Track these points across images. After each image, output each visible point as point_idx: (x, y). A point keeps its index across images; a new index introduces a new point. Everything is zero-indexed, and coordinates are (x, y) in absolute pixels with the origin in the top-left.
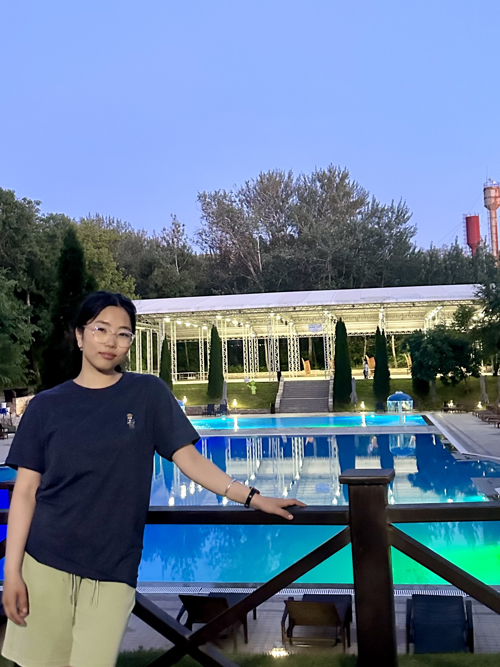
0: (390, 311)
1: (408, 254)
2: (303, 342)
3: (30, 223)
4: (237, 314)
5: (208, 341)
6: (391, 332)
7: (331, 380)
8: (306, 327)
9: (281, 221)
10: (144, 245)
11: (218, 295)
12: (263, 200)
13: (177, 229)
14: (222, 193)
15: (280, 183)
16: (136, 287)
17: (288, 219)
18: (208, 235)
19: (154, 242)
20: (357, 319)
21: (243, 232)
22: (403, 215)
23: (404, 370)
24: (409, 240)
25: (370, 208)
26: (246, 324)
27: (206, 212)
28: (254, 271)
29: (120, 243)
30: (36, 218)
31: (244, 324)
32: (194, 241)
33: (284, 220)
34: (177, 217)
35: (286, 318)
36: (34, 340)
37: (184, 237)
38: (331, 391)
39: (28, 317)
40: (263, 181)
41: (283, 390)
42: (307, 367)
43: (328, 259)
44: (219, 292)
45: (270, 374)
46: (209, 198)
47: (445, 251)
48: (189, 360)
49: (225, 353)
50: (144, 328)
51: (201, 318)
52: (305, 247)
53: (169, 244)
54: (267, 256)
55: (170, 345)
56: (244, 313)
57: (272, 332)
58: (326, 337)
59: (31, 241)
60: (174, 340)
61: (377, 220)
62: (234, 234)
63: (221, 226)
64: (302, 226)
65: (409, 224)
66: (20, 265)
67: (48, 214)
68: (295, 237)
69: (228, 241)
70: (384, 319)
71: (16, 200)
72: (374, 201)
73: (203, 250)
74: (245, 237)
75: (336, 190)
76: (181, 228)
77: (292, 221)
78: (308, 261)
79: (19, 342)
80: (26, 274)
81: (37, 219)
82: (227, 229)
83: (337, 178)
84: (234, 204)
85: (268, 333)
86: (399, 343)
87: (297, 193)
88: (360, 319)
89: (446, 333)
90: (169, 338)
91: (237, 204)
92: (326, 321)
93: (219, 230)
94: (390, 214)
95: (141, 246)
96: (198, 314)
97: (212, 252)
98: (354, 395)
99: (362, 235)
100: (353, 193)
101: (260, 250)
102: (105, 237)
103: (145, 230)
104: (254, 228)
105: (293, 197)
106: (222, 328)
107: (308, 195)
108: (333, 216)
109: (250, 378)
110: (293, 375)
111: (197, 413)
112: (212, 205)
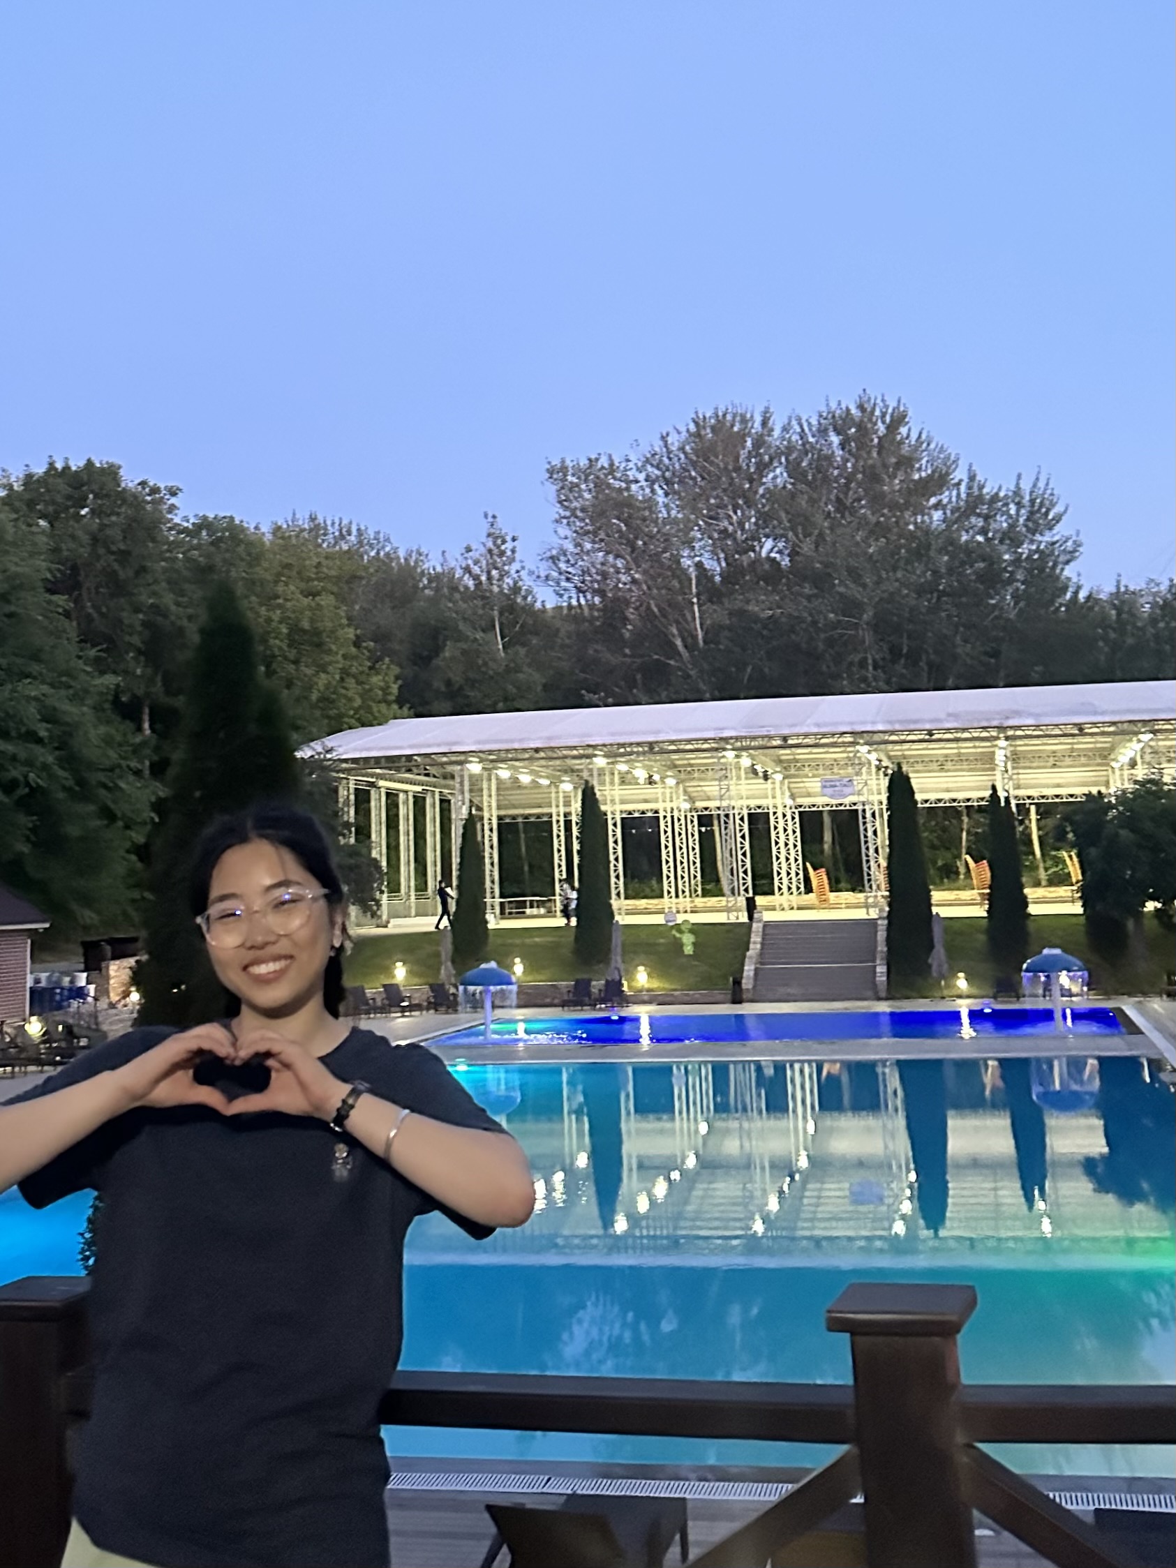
0: (1022, 746)
1: (1061, 605)
2: (810, 822)
3: (154, 540)
4: (644, 753)
5: (574, 819)
6: (1029, 797)
7: (880, 918)
8: (814, 784)
9: (747, 526)
10: (421, 585)
11: (598, 706)
12: (703, 478)
13: (498, 547)
14: (604, 462)
15: (742, 436)
16: (400, 688)
17: (765, 522)
18: (572, 562)
19: (445, 580)
20: (942, 765)
21: (658, 555)
22: (1044, 510)
23: (1063, 891)
24: (1062, 569)
25: (963, 496)
26: (668, 776)
27: (566, 508)
28: (686, 647)
29: (363, 583)
30: (168, 526)
31: (662, 779)
32: (538, 577)
33: (756, 524)
34: (498, 520)
35: (763, 764)
36: (157, 820)
37: (515, 566)
38: (882, 947)
39: (143, 763)
40: (703, 433)
41: (763, 944)
42: (821, 886)
43: (865, 618)
44: (599, 699)
45: (728, 901)
46: (573, 475)
47: (1155, 594)
48: (531, 866)
49: (616, 849)
50: (419, 789)
51: (558, 762)
52: (808, 590)
53: (479, 584)
54: (715, 611)
55: (483, 830)
56: (662, 751)
57: (731, 798)
58: (864, 811)
59: (156, 581)
60: (491, 815)
61: (980, 523)
62: (634, 559)
63: (602, 540)
64: (797, 536)
65: (1060, 531)
66: (127, 638)
67: (196, 516)
68: (783, 563)
69: (621, 576)
70: (1009, 765)
71: (123, 485)
72: (972, 478)
73: (561, 596)
74: (662, 565)
75: (879, 453)
76: (508, 546)
77: (774, 527)
78: (814, 623)
79: (120, 824)
80: (142, 658)
81: (170, 529)
82: (617, 546)
83: (880, 424)
84: (634, 487)
85: (721, 798)
86: (1050, 822)
87: (783, 460)
88: (949, 765)
89: (1163, 801)
90: (479, 813)
91: (642, 488)
92: (864, 770)
93: (599, 550)
94: (1013, 509)
95: (416, 587)
96: (550, 754)
97: (583, 601)
98: (938, 955)
99: (946, 558)
100: (920, 460)
101: (698, 595)
102: (329, 568)
103: (424, 550)
104: (684, 543)
105: (774, 471)
106: (608, 787)
107: (810, 464)
108: (873, 514)
109: (678, 912)
110: (786, 906)
111: (548, 1000)
112: (581, 490)
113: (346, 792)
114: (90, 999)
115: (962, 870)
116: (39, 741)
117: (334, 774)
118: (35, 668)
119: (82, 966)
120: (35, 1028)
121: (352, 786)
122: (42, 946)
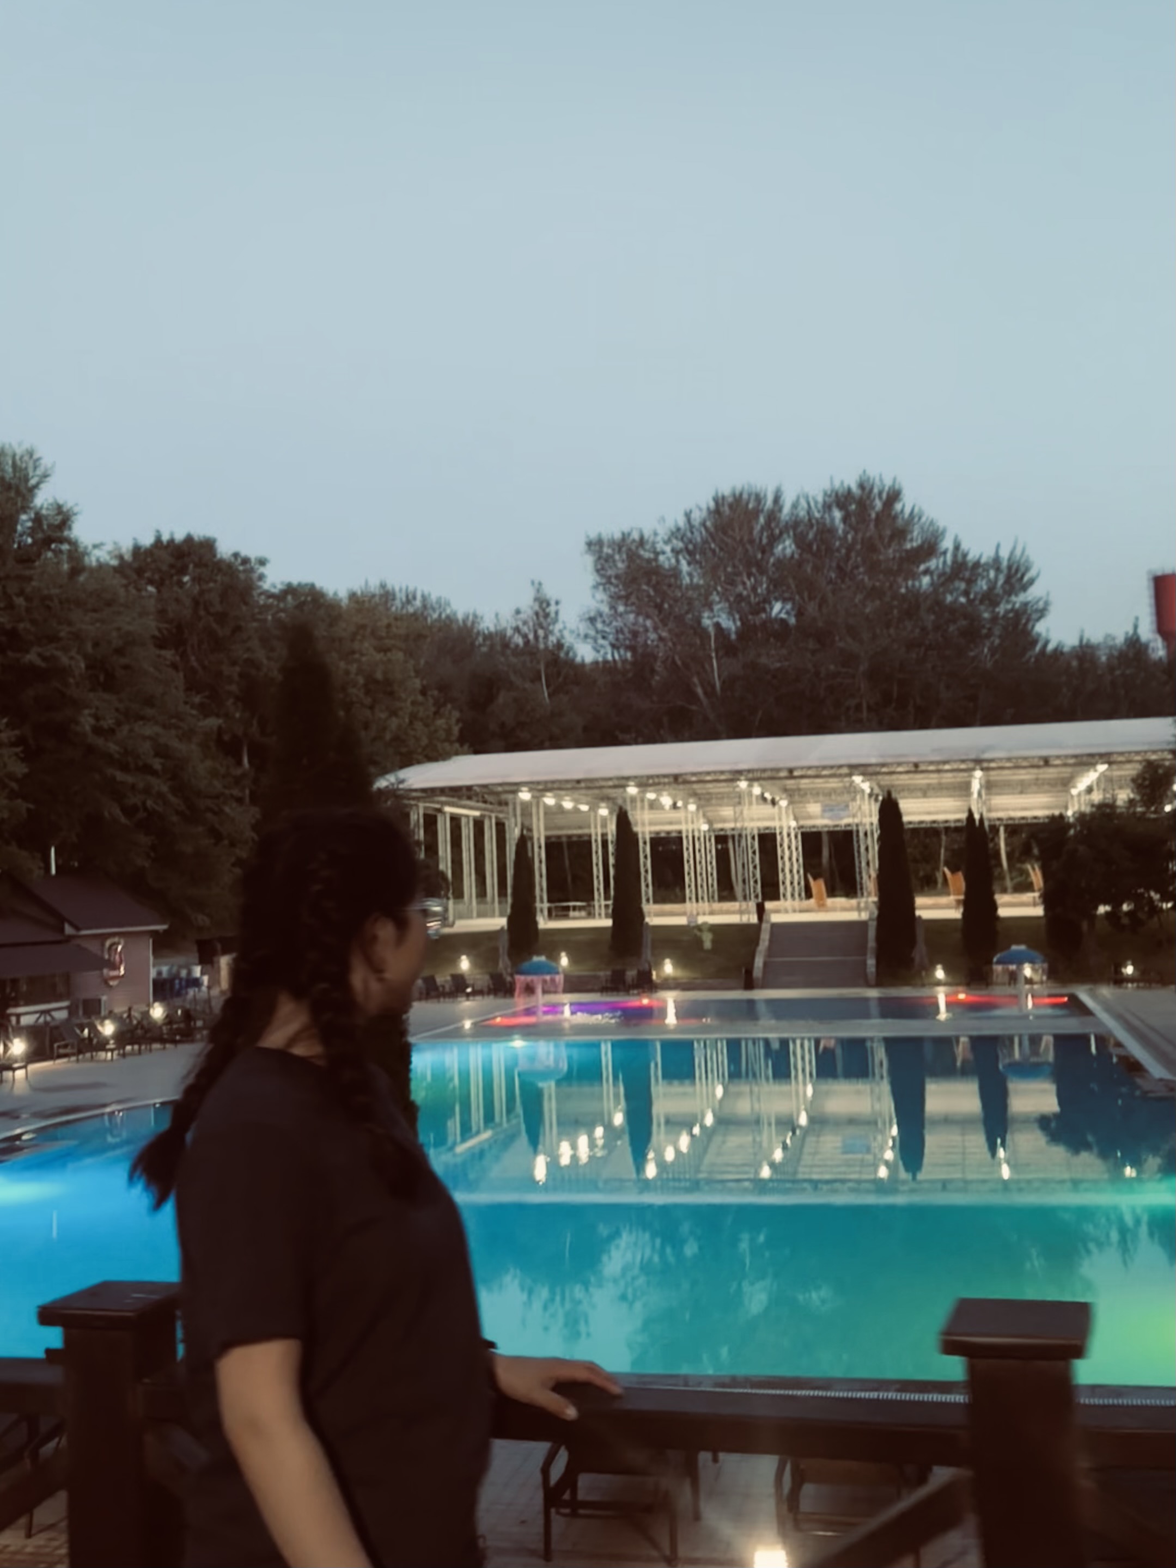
0: (994, 776)
1: (1031, 657)
2: (811, 840)
3: (246, 603)
4: (669, 783)
5: (610, 838)
6: (998, 819)
7: (871, 919)
8: (814, 808)
9: (759, 591)
10: (477, 643)
12: (721, 549)
13: (544, 610)
15: (757, 512)
16: (461, 729)
17: (775, 586)
18: (607, 621)
19: (498, 639)
20: (925, 792)
21: (681, 616)
22: (1019, 575)
23: (1028, 897)
24: (1034, 626)
25: (949, 562)
26: (689, 803)
27: (602, 576)
28: (705, 693)
29: (429, 640)
30: (259, 591)
31: (685, 805)
32: (578, 635)
33: (768, 588)
35: (772, 792)
37: (558, 626)
38: (872, 943)
39: (244, 792)
40: (722, 509)
41: (770, 941)
42: (820, 892)
43: (862, 668)
45: (740, 906)
46: (608, 547)
47: (1111, 648)
48: (573, 877)
49: (646, 863)
50: (477, 813)
51: (596, 792)
52: (811, 644)
53: (527, 642)
54: (731, 663)
55: (533, 848)
56: (686, 782)
57: (743, 820)
58: (858, 832)
60: (540, 834)
61: (963, 586)
62: (662, 621)
63: (633, 604)
64: (802, 598)
65: (1033, 593)
69: (649, 634)
70: (983, 792)
72: (957, 547)
73: (598, 651)
74: (685, 625)
75: (876, 526)
76: (552, 609)
77: (783, 592)
78: (817, 674)
79: (226, 842)
80: (240, 704)
81: (261, 594)
82: (646, 608)
83: (877, 500)
84: (661, 558)
85: (736, 820)
86: (1016, 841)
87: (791, 533)
88: (931, 793)
89: (1116, 822)
90: (529, 834)
91: (669, 559)
92: (858, 797)
93: (631, 612)
94: (992, 574)
95: (472, 644)
96: (589, 784)
97: (617, 657)
98: (920, 952)
99: (932, 617)
100: (912, 532)
101: (717, 651)
102: (397, 627)
103: (479, 613)
104: (704, 606)
105: (784, 541)
106: (639, 812)
107: (816, 535)
108: (870, 579)
109: (698, 914)
110: (790, 908)
111: (590, 987)
112: (614, 561)
113: (417, 816)
114: (204, 989)
115: (940, 880)
116: (154, 773)
117: (406, 802)
118: (149, 712)
119: (197, 961)
120: (158, 1012)
121: (421, 812)
122: (163, 945)
